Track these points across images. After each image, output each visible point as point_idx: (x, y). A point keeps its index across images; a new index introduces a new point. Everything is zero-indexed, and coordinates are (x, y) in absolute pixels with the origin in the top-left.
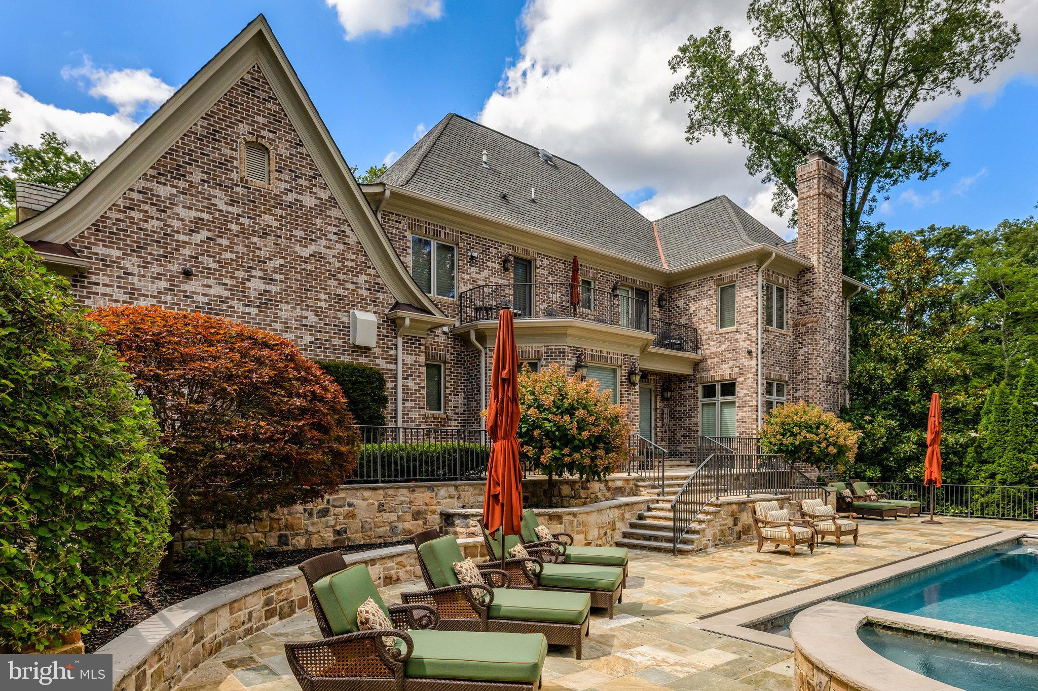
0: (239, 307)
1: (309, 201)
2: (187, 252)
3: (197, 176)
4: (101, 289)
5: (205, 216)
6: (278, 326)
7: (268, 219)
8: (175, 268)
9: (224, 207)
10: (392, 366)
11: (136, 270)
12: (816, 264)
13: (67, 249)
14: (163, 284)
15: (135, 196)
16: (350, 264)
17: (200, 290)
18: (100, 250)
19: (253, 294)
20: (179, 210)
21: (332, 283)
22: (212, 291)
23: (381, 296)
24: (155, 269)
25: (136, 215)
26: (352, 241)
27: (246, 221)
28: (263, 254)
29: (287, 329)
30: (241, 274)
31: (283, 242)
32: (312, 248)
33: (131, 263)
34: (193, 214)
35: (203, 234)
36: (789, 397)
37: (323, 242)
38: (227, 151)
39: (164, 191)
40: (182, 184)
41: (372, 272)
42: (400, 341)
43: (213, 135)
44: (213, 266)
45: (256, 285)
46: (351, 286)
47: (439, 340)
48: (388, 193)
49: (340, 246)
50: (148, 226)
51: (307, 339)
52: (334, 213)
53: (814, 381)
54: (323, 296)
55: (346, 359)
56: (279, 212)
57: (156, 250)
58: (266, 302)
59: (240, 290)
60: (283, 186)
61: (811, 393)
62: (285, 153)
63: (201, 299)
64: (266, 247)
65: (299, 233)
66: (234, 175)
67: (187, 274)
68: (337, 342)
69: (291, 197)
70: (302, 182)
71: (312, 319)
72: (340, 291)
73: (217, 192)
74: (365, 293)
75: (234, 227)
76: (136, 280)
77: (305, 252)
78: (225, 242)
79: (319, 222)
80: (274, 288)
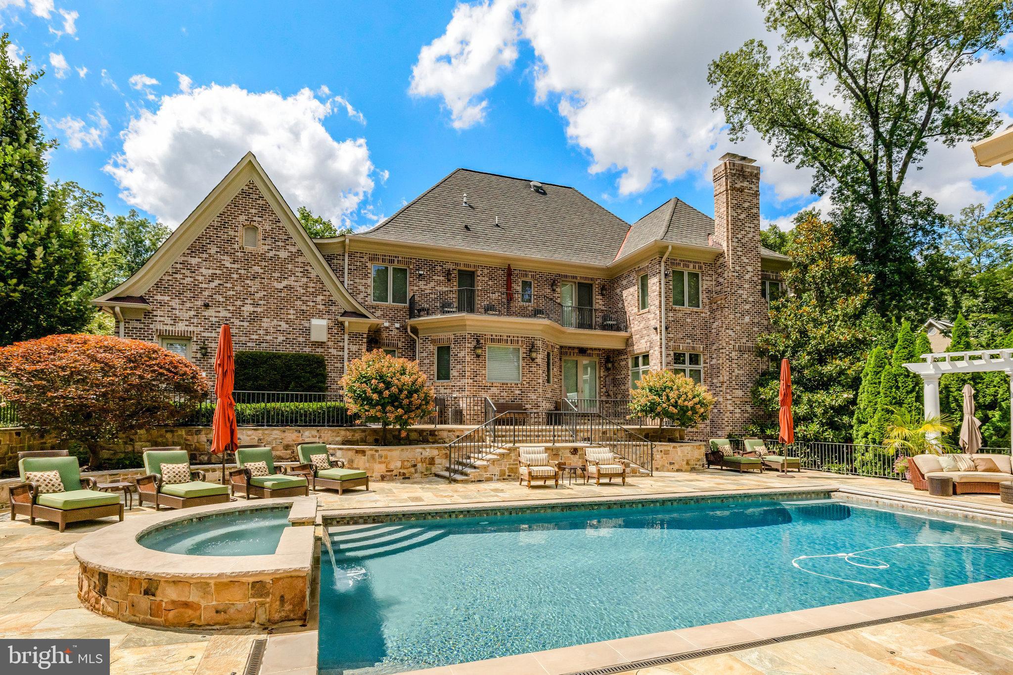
0: (237, 322)
1: (283, 254)
2: (206, 293)
3: (213, 250)
4: (158, 319)
5: (218, 272)
6: (261, 332)
7: (256, 269)
8: (199, 303)
9: (228, 265)
10: (341, 353)
11: (177, 307)
12: (725, 249)
13: (142, 300)
14: (192, 313)
15: (179, 266)
16: (311, 290)
17: (214, 314)
18: (159, 297)
19: (246, 314)
20: (203, 270)
21: (299, 303)
22: (221, 315)
23: (333, 308)
24: (188, 305)
25: (179, 276)
26: (313, 275)
27: (242, 272)
28: (252, 290)
29: (267, 333)
30: (239, 303)
31: (266, 281)
32: (285, 283)
33: (175, 303)
34: (211, 271)
35: (217, 282)
36: (705, 365)
37: (293, 278)
38: (232, 233)
39: (194, 261)
40: (205, 256)
41: (328, 293)
42: (346, 337)
43: (224, 225)
44: (222, 300)
45: (248, 309)
46: (312, 304)
47: (392, 333)
48: (347, 241)
49: (305, 280)
50: (185, 282)
51: (281, 338)
52: (300, 259)
53: (724, 351)
54: (292, 312)
55: (307, 350)
56: (264, 264)
57: (189, 294)
58: (254, 318)
59: (238, 312)
60: (266, 247)
61: (721, 361)
62: (268, 228)
63: (214, 320)
64: (254, 286)
65: (276, 275)
66: (236, 246)
67: (207, 306)
68: (301, 339)
69: (271, 254)
70: (280, 244)
71: (284, 326)
72: (304, 308)
73: (226, 257)
74: (321, 307)
75: (235, 276)
76: (177, 312)
77: (280, 286)
78: (229, 285)
79: (290, 266)
80: (259, 310)
